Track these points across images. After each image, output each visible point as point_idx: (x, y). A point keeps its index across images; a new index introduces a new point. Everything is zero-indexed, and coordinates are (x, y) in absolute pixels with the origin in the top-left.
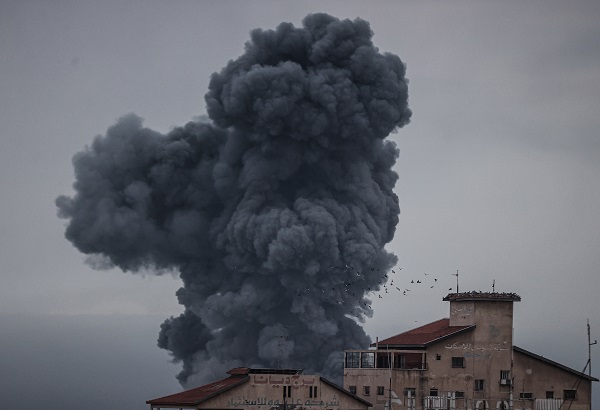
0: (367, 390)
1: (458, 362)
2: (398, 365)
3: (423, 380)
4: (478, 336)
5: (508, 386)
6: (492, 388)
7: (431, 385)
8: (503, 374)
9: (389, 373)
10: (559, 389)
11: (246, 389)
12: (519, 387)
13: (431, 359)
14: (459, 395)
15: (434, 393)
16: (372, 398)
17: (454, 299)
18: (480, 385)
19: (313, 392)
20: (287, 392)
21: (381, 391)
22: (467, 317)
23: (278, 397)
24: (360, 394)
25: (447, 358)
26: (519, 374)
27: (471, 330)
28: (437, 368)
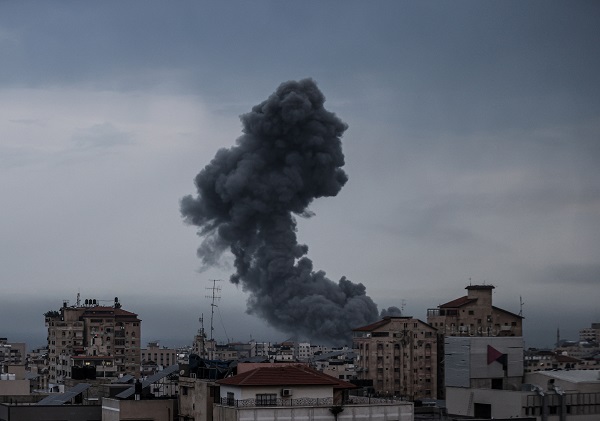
0: (436, 324)
1: (471, 313)
2: (448, 314)
3: (458, 320)
4: (479, 302)
5: (491, 321)
6: (485, 321)
7: (461, 322)
8: (488, 317)
9: (445, 317)
10: (510, 322)
11: (389, 325)
12: (494, 322)
13: (461, 312)
14: (472, 325)
15: (462, 325)
16: (438, 327)
17: (469, 288)
18: (480, 321)
19: (416, 325)
20: (406, 325)
21: (442, 324)
22: (475, 295)
23: (402, 327)
24: (434, 326)
25: (467, 311)
26: (495, 317)
27: (476, 300)
28: (463, 315)
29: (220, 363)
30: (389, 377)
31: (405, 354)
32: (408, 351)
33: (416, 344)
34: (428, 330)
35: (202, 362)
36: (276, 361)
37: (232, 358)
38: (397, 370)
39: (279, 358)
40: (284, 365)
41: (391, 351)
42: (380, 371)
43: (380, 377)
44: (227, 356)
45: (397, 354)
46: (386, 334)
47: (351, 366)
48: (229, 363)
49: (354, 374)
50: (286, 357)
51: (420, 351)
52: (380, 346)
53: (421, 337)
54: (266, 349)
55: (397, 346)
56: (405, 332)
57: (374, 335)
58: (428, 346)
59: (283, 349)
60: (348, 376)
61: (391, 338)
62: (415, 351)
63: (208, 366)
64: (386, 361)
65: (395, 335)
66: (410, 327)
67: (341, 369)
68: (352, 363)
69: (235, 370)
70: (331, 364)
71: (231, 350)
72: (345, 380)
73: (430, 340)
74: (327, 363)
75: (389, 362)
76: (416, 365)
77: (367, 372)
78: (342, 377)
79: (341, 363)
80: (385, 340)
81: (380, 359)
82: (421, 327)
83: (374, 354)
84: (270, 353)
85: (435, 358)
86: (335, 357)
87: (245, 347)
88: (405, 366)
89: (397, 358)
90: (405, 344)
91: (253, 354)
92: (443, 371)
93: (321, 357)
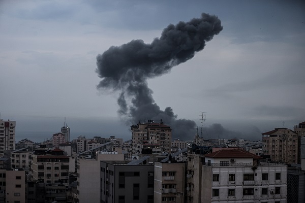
29: (205, 147)
30: (277, 154)
31: (284, 144)
32: (285, 143)
33: (289, 140)
34: (294, 134)
35: (197, 147)
36: (229, 147)
37: (210, 145)
38: (280, 151)
39: (230, 146)
40: (232, 149)
41: (278, 143)
42: (274, 151)
43: (273, 154)
45: (281, 144)
46: (276, 136)
47: (261, 149)
48: (209, 148)
49: (262, 152)
50: (233, 145)
51: (290, 143)
52: (274, 141)
53: (291, 137)
54: (225, 142)
55: (281, 141)
56: (284, 135)
57: (271, 136)
58: (294, 141)
59: (232, 142)
60: (260, 154)
61: (278, 137)
62: (288, 143)
63: (200, 149)
64: (276, 147)
65: (280, 136)
66: (286, 133)
67: (257, 150)
68: (261, 148)
69: (211, 151)
70: (252, 148)
71: (210, 142)
72: (259, 155)
73: (295, 138)
74: (250, 148)
75: (277, 148)
76: (289, 149)
77: (268, 152)
78: (257, 154)
79: (257, 148)
80: (276, 138)
81: (273, 146)
82: (291, 133)
83: (271, 144)
84: (227, 143)
85: (297, 146)
86: (255, 146)
87: (216, 141)
88: (284, 150)
89: (281, 146)
90: (284, 141)
91: (219, 144)
92: (300, 151)
93: (249, 145)
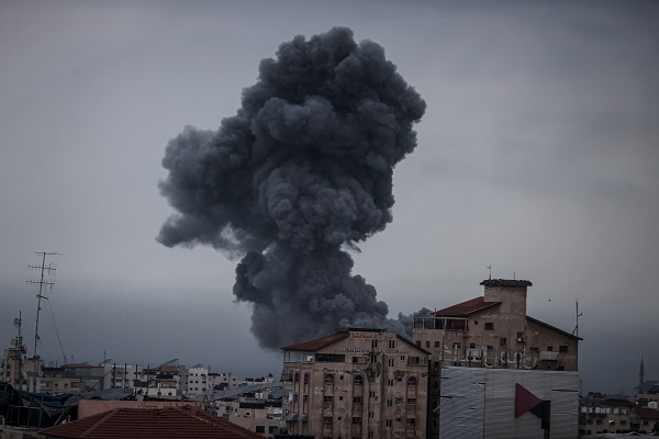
0: (428, 343)
1: (489, 326)
2: (449, 327)
3: (465, 338)
4: (503, 309)
5: (523, 342)
6: (512, 344)
7: (471, 341)
8: (519, 334)
9: (443, 332)
10: (556, 346)
11: (347, 341)
12: (530, 344)
13: (471, 324)
14: (489, 347)
15: (473, 346)
16: (432, 349)
17: (488, 284)
18: (504, 341)
19: (392, 345)
20: (375, 344)
21: (437, 344)
22: (495, 296)
23: (368, 347)
24: (423, 346)
25: (482, 323)
26: (530, 335)
27: (498, 305)
28: (475, 329)
29: (48, 398)
30: (343, 432)
31: (372, 394)
32: (377, 388)
33: (391, 376)
34: (414, 353)
35: (17, 397)
36: (146, 398)
37: (70, 390)
38: (356, 421)
39: (153, 392)
40: (160, 406)
41: (347, 388)
42: (328, 421)
43: (327, 431)
44: (62, 386)
45: (358, 392)
46: (340, 358)
47: (277, 411)
48: (64, 399)
49: (283, 424)
50: (165, 392)
51: (398, 390)
52: (329, 378)
53: (401, 366)
54: (131, 377)
55: (358, 380)
56: (373, 356)
57: (321, 358)
58: (413, 381)
59: (161, 377)
60: (271, 429)
61: (348, 365)
62: (389, 388)
63: (26, 404)
64: (339, 404)
65: (355, 360)
66: (382, 347)
67: (259, 414)
68: (278, 404)
69: (74, 412)
70: (243, 406)
71: (68, 376)
72: (267, 434)
73: (416, 371)
74: (235, 405)
75: (343, 407)
76: (389, 413)
77: (305, 422)
78: (260, 429)
79: (261, 406)
80: (338, 368)
81: (327, 399)
82: (401, 347)
83: (318, 391)
84: (137, 383)
85: (423, 402)
86: (251, 395)
87: (94, 373)
88: (371, 415)
89: (357, 400)
90: (372, 376)
91: (108, 385)
92: (436, 425)
93: (227, 393)
